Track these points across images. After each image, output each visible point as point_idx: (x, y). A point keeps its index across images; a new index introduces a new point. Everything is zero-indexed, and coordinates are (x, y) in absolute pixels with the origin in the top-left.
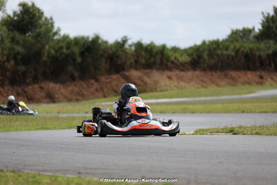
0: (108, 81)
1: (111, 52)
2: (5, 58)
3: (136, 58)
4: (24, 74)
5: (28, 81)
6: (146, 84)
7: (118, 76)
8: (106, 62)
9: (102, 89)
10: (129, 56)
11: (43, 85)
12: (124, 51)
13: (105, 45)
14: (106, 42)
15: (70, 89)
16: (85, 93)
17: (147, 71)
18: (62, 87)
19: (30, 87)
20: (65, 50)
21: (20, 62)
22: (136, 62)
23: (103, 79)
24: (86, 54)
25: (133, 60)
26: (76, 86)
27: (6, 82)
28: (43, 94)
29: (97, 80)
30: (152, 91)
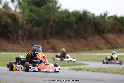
0: (92, 40)
1: (96, 21)
2: (25, 22)
3: (113, 26)
4: (37, 33)
5: (40, 37)
6: (118, 43)
7: (100, 37)
8: (92, 28)
9: (88, 45)
10: (108, 24)
11: (49, 41)
12: (105, 21)
13: (92, 16)
14: (93, 15)
15: (67, 44)
16: (77, 47)
17: (120, 35)
18: (62, 42)
19: (41, 42)
20: (65, 19)
21: (35, 25)
22: (112, 28)
23: (89, 39)
24: (79, 22)
25: (110, 27)
26: (71, 42)
27: (25, 38)
28: (49, 47)
29: (86, 39)
30: (121, 48)
